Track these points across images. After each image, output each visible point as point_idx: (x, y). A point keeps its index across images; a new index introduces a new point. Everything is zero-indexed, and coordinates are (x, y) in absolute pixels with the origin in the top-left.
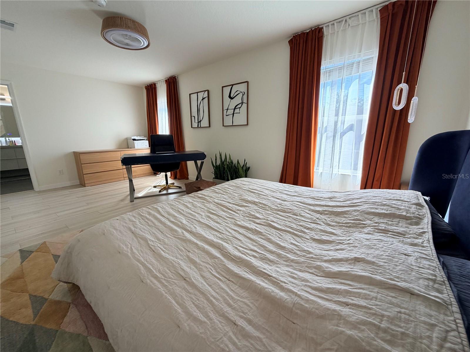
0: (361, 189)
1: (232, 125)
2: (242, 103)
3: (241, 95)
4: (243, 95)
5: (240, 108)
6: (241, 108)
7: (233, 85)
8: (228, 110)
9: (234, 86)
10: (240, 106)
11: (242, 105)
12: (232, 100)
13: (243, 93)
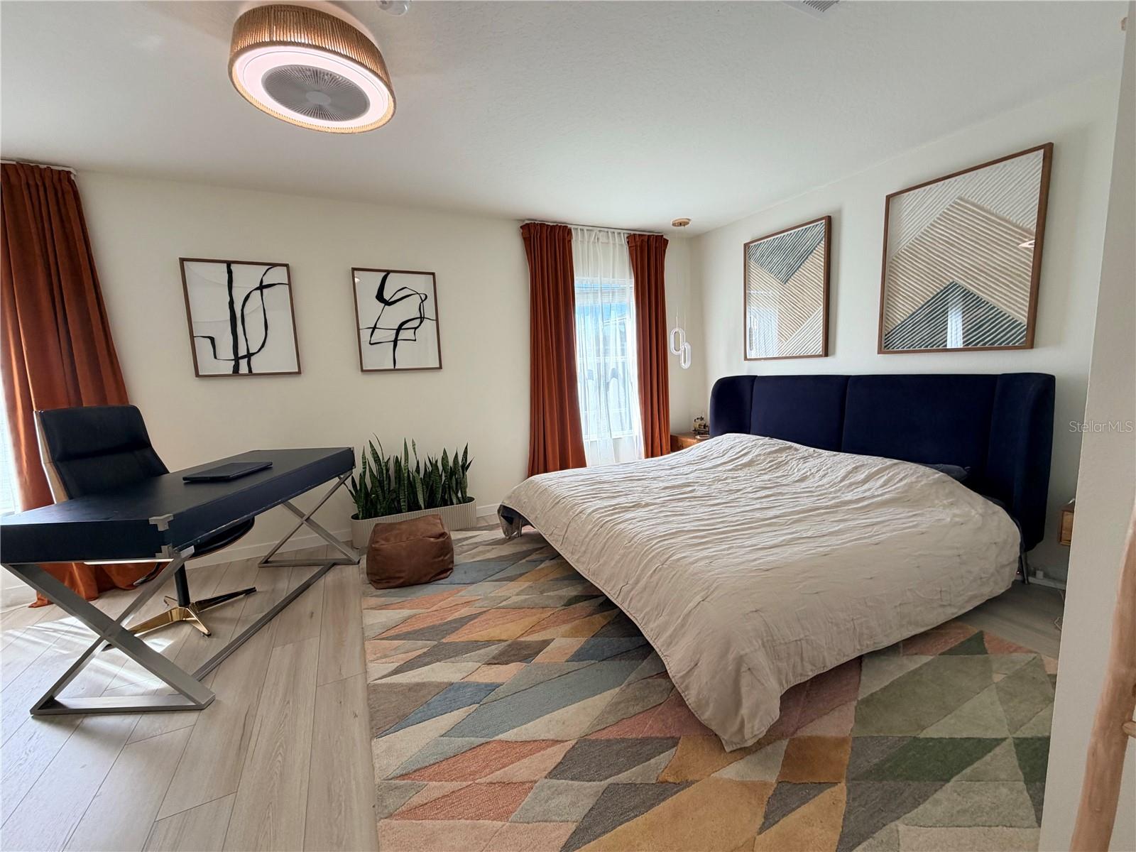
0: (647, 457)
1: (393, 368)
2: (422, 318)
3: (416, 299)
4: (423, 301)
5: (416, 328)
6: (417, 330)
7: (388, 272)
8: (376, 330)
9: (391, 274)
10: (416, 323)
11: (421, 322)
12: (386, 306)
13: (423, 297)
